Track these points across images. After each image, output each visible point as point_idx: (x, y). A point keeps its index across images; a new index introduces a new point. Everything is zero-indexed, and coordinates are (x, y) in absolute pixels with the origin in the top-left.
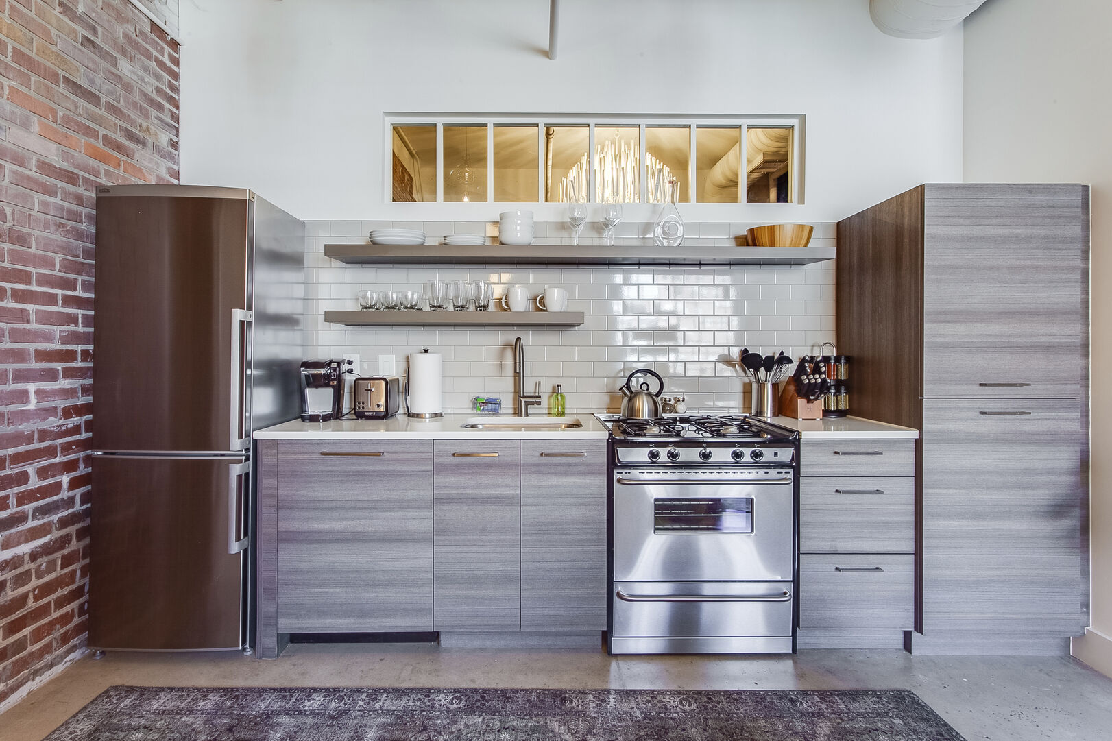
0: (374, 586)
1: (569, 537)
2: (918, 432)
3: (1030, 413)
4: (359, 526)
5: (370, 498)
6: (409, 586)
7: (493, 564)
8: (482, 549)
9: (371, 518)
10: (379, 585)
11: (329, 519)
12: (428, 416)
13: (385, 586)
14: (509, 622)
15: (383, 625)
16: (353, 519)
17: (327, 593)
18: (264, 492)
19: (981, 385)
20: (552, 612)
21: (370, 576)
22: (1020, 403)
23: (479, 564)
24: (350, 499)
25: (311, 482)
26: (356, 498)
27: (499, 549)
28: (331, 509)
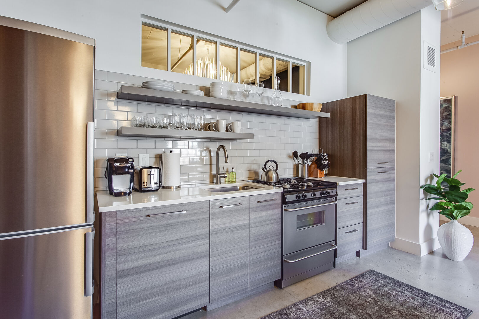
0: (179, 289)
1: (268, 239)
2: (364, 180)
3: (388, 172)
4: (170, 256)
5: (176, 238)
6: (198, 284)
7: (238, 260)
8: (233, 254)
9: (177, 250)
10: (181, 288)
11: (152, 256)
12: (175, 188)
13: (185, 288)
14: (245, 288)
15: (184, 310)
16: (166, 253)
17: (150, 302)
18: (107, 248)
19: (378, 163)
20: (261, 277)
21: (176, 284)
22: (385, 169)
23: (231, 262)
24: (164, 241)
25: (139, 235)
26: (168, 240)
27: (240, 252)
28: (153, 250)
